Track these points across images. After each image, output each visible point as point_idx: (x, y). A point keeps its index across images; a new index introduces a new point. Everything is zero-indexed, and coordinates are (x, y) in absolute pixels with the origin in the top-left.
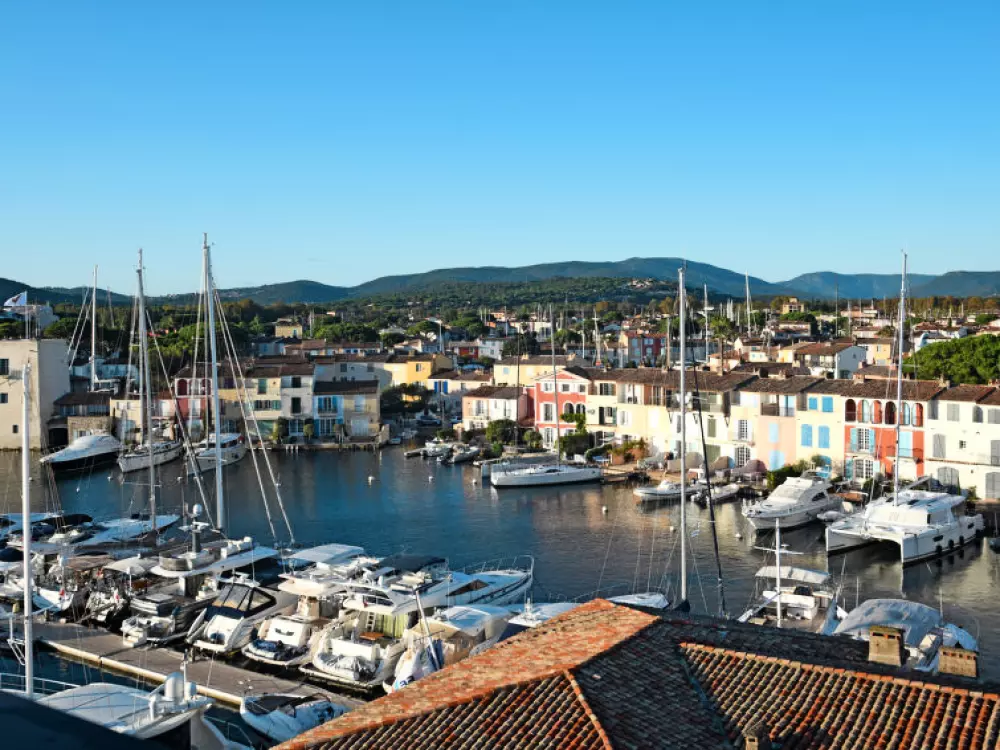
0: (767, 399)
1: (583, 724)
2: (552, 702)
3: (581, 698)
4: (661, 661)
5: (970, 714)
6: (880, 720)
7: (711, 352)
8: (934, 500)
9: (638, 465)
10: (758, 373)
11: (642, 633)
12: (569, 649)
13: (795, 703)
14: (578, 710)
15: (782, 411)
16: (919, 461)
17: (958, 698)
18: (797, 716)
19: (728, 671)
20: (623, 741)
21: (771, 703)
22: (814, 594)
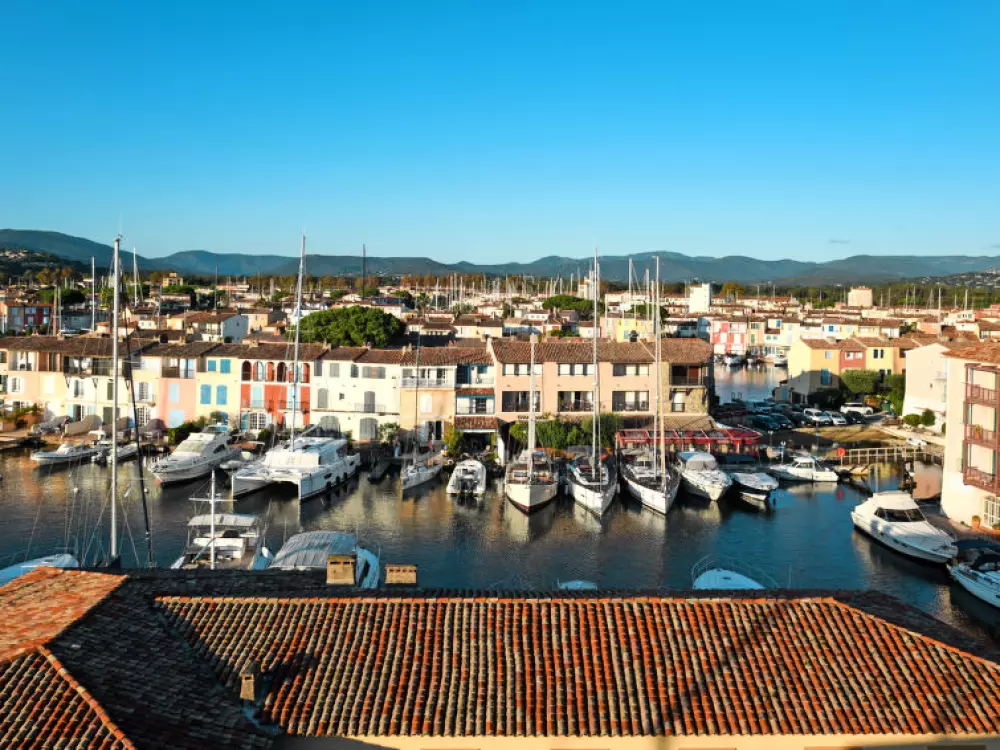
0: (168, 362)
1: (69, 699)
2: (28, 683)
3: (62, 672)
4: (136, 619)
5: (429, 617)
6: (357, 636)
7: (98, 320)
8: (323, 445)
9: (32, 430)
10: (158, 339)
11: (114, 596)
12: (31, 623)
13: (278, 637)
14: (61, 685)
15: (182, 373)
16: (306, 412)
17: (417, 606)
18: (282, 648)
19: (208, 617)
20: (118, 707)
21: (255, 641)
22: (242, 535)
